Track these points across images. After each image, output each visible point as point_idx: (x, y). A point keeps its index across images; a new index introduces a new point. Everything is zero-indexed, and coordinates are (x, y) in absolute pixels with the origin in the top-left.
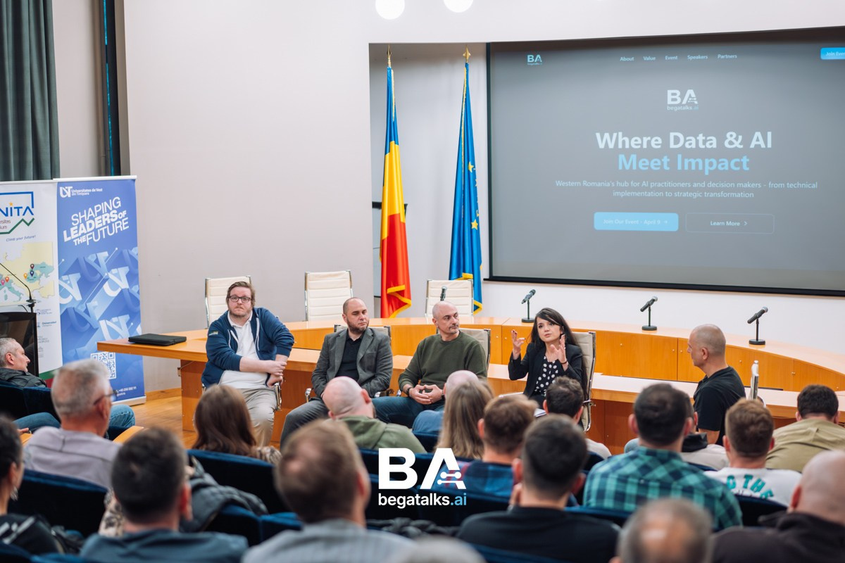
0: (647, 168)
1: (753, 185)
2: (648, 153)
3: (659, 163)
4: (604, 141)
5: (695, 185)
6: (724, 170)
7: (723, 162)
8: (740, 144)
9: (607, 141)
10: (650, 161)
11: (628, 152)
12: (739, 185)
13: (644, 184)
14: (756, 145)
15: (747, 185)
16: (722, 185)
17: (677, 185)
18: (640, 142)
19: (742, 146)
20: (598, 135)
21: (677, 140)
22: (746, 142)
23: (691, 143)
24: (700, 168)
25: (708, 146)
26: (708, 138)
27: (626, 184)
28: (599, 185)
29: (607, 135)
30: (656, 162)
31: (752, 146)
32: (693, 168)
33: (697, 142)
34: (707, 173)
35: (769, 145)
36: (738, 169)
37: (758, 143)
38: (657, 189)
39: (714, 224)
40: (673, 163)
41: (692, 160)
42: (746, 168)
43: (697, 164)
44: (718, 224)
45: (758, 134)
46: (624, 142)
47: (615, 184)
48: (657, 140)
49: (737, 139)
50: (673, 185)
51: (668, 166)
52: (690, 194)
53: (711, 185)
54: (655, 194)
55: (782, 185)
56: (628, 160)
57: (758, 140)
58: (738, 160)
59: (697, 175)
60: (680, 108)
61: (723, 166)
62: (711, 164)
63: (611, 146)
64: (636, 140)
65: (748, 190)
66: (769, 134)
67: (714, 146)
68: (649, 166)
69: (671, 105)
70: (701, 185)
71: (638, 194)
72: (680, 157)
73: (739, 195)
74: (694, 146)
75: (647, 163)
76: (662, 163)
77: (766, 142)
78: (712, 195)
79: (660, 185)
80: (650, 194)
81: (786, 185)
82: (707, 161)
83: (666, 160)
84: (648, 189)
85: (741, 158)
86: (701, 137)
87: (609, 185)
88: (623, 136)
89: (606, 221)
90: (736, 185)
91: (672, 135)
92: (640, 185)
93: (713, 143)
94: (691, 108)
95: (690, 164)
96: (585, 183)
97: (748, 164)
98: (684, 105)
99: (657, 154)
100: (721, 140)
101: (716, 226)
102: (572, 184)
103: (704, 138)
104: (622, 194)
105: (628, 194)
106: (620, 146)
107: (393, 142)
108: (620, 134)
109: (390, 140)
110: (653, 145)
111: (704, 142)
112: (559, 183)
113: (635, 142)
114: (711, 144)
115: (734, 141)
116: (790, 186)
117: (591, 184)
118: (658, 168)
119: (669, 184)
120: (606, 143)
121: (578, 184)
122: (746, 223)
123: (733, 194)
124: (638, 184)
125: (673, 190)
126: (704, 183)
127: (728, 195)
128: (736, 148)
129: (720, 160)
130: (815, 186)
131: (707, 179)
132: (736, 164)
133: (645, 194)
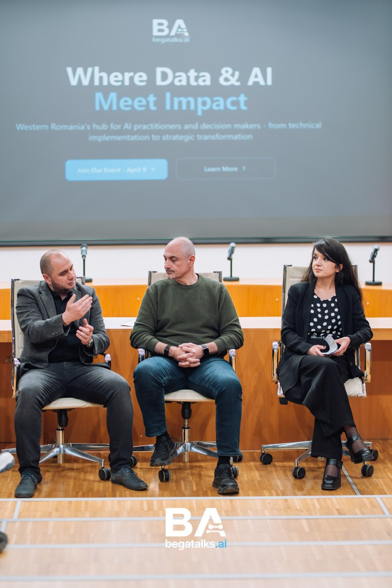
0: (129, 109)
1: (252, 126)
2: (131, 91)
3: (144, 103)
4: (77, 76)
5: (187, 127)
6: (219, 110)
7: (218, 101)
8: (238, 81)
9: (80, 77)
10: (133, 100)
11: (107, 90)
12: (236, 126)
13: (127, 126)
14: (255, 82)
15: (245, 126)
16: (217, 127)
17: (166, 127)
19: (238, 84)
20: (69, 70)
21: (164, 76)
22: (244, 78)
23: (181, 80)
24: (192, 107)
25: (201, 82)
26: (201, 74)
27: (104, 127)
28: (72, 128)
29: (80, 70)
30: (140, 101)
31: (250, 83)
32: (184, 107)
33: (188, 78)
34: (200, 113)
35: (269, 82)
36: (235, 108)
37: (256, 80)
38: (141, 132)
39: (209, 170)
40: (160, 103)
41: (183, 99)
42: (243, 107)
43: (188, 103)
44: (213, 170)
45: (256, 70)
46: (101, 78)
47: (91, 127)
48: (141, 76)
49: (233, 75)
50: (161, 127)
51: (155, 105)
52: (181, 138)
53: (205, 126)
54: (140, 138)
55: (283, 126)
56: (106, 99)
57: (256, 76)
58: (234, 98)
59: (189, 116)
60: (168, 40)
61: (218, 105)
62: (204, 103)
63: (86, 82)
64: (116, 76)
65: (246, 132)
66: (269, 70)
67: (208, 83)
68: (132, 106)
69: (157, 37)
70: (193, 127)
71: (119, 138)
72: (168, 95)
73: (237, 137)
74: (184, 83)
75: (130, 103)
76: (148, 102)
77: (265, 78)
78: (206, 138)
79: (145, 127)
80: (134, 138)
81: (288, 126)
82: (200, 100)
83: (152, 98)
84: (131, 132)
85: (238, 96)
86: (192, 73)
87: (83, 128)
88: (100, 71)
90: (233, 126)
91: (159, 70)
92: (122, 127)
93: (206, 79)
94: (180, 40)
95: (180, 103)
96: (54, 126)
97: (246, 103)
98: (172, 37)
99: (143, 92)
100: (215, 76)
101: (211, 173)
102: (37, 127)
103: (196, 74)
104: (100, 139)
105: (107, 138)
106: (97, 83)
108: (97, 69)
110: (137, 81)
111: (197, 78)
112: (20, 127)
113: (115, 79)
114: (204, 81)
115: (230, 77)
116: (292, 126)
117: (62, 127)
118: (143, 108)
119: (156, 126)
120: (80, 80)
121: (46, 127)
122: (244, 168)
123: (230, 137)
124: (119, 127)
125: (161, 133)
126: (197, 125)
127: (224, 137)
128: (232, 85)
129: (215, 99)
130: (318, 126)
131: (200, 120)
132: (234, 103)
133: (128, 137)
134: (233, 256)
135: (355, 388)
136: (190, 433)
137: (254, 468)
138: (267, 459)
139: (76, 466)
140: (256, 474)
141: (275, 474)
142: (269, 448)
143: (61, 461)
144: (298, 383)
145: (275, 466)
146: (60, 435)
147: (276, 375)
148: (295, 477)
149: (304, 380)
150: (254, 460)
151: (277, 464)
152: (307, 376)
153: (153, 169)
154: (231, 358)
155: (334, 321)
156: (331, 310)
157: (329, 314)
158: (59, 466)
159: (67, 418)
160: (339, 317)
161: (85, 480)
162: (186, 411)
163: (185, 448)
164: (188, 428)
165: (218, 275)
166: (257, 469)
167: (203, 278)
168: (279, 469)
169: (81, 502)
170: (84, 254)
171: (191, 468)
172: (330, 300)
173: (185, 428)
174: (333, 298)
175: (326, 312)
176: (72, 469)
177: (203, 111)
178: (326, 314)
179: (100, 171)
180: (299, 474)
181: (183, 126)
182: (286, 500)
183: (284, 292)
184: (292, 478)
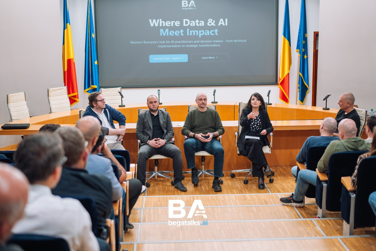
0: (173, 35)
1: (220, 41)
2: (174, 28)
3: (179, 33)
4: (153, 23)
5: (195, 42)
6: (207, 35)
7: (207, 32)
8: (214, 24)
9: (154, 23)
10: (175, 32)
11: (165, 28)
12: (214, 41)
13: (172, 42)
14: (221, 25)
15: (217, 41)
16: (207, 42)
17: (187, 42)
18: (170, 23)
19: (215, 25)
20: (150, 20)
21: (187, 22)
22: (217, 23)
23: (193, 24)
24: (197, 34)
25: (200, 25)
26: (201, 21)
27: (164, 42)
28: (151, 43)
29: (154, 20)
30: (177, 32)
31: (219, 25)
32: (194, 34)
33: (196, 23)
34: (200, 36)
35: (226, 24)
36: (213, 34)
37: (221, 23)
38: (178, 44)
39: (204, 58)
40: (185, 33)
41: (193, 31)
42: (217, 34)
43: (196, 33)
44: (205, 58)
45: (221, 20)
46: (162, 23)
47: (159, 42)
48: (177, 23)
50: (185, 42)
51: (183, 34)
52: (193, 46)
53: (202, 41)
54: (177, 46)
55: (232, 41)
56: (164, 32)
58: (213, 31)
59: (196, 37)
60: (188, 9)
61: (207, 33)
62: (202, 33)
63: (156, 25)
64: (168, 23)
65: (218, 43)
66: (226, 20)
67: (203, 25)
68: (174, 34)
69: (184, 7)
70: (197, 42)
71: (169, 46)
72: (188, 30)
73: (214, 46)
74: (194, 25)
75: (173, 33)
76: (180, 32)
77: (225, 23)
78: (202, 46)
79: (179, 42)
80: (175, 46)
81: (233, 41)
82: (200, 31)
83: (182, 31)
84: (174, 44)
85: (215, 30)
86: (197, 21)
87: (156, 42)
88: (162, 21)
89: (155, 59)
90: (213, 41)
91: (185, 20)
93: (202, 23)
94: (193, 9)
95: (193, 33)
96: (144, 42)
97: (218, 33)
98: (189, 7)
99: (178, 28)
100: (206, 22)
102: (139, 43)
103: (199, 21)
104: (162, 47)
105: (165, 46)
106: (161, 25)
107: (68, 24)
109: (67, 23)
110: (176, 24)
111: (199, 23)
112: (132, 42)
113: (168, 24)
114: (202, 24)
115: (212, 23)
116: (235, 41)
117: (148, 42)
118: (179, 35)
119: (184, 42)
120: (154, 24)
121: (142, 42)
122: (217, 57)
123: (211, 45)
124: (169, 42)
125: (185, 44)
126: (199, 41)
127: (209, 46)
128: (212, 26)
129: (206, 31)
130: (245, 41)
131: (200, 39)
132: (213, 33)
133: (173, 46)
134: (215, 94)
135: (266, 150)
136: (204, 167)
137: (228, 179)
138: (233, 176)
139: (162, 179)
140: (230, 182)
141: (236, 181)
142: (234, 171)
143: (156, 178)
144: (245, 148)
145: (236, 178)
146: (156, 168)
147: (236, 145)
148: (245, 183)
149: (247, 147)
150: (228, 176)
151: (237, 177)
152: (249, 146)
153: (182, 58)
154: (220, 139)
155: (259, 124)
156: (258, 120)
157: (257, 122)
158: (155, 180)
159: (158, 162)
160: (260, 123)
161: (166, 185)
162: (203, 159)
163: (203, 172)
164: (204, 165)
165: (214, 107)
166: (230, 180)
167: (208, 108)
168: (238, 179)
169: (167, 197)
170: (159, 94)
171: (205, 179)
172: (257, 116)
173: (202, 165)
174: (259, 115)
175: (256, 121)
176: (160, 181)
177: (201, 36)
178: (256, 122)
179: (162, 59)
180: (246, 182)
181: (193, 42)
182: (244, 195)
183: (239, 113)
184: (243, 184)
